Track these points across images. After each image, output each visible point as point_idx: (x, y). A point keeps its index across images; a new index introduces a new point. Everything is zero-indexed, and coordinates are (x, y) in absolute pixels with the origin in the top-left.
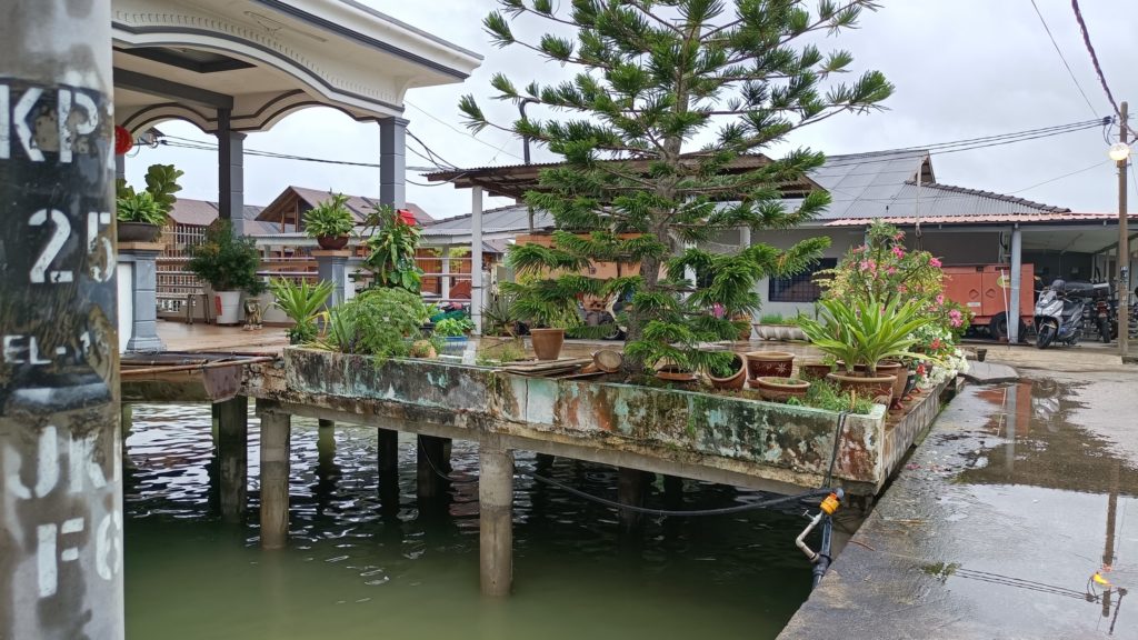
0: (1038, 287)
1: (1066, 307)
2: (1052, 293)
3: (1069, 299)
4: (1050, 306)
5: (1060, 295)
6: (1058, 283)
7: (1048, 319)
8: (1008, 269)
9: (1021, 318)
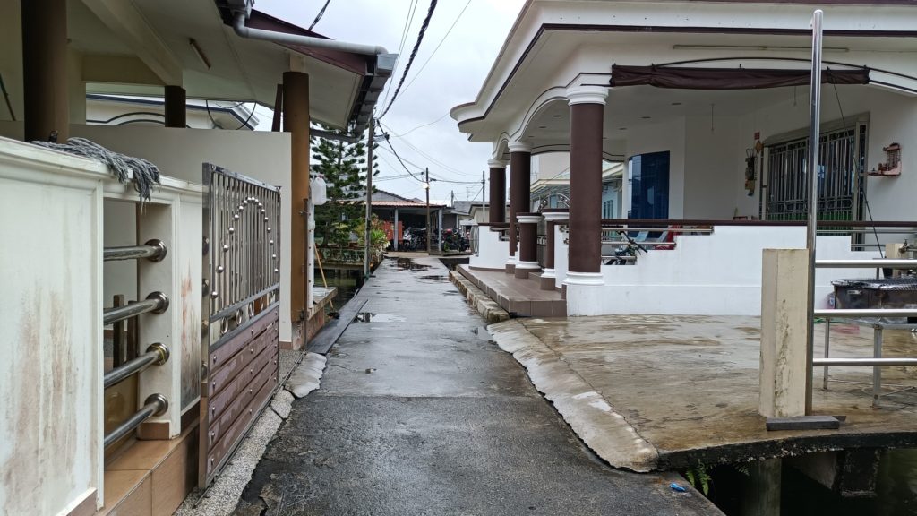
0: (404, 229)
1: (412, 237)
2: (408, 232)
3: (414, 234)
4: (408, 237)
5: (410, 233)
6: (410, 228)
7: (407, 241)
8: (394, 223)
9: (398, 241)
